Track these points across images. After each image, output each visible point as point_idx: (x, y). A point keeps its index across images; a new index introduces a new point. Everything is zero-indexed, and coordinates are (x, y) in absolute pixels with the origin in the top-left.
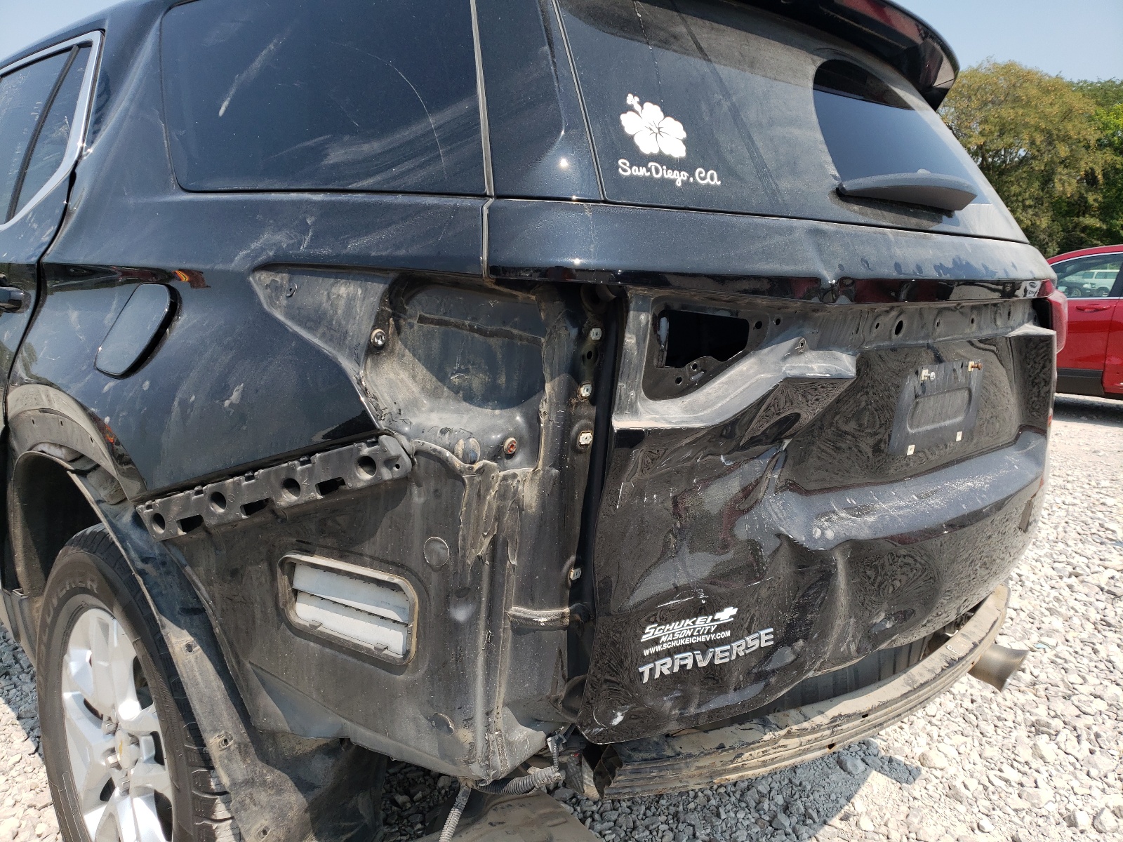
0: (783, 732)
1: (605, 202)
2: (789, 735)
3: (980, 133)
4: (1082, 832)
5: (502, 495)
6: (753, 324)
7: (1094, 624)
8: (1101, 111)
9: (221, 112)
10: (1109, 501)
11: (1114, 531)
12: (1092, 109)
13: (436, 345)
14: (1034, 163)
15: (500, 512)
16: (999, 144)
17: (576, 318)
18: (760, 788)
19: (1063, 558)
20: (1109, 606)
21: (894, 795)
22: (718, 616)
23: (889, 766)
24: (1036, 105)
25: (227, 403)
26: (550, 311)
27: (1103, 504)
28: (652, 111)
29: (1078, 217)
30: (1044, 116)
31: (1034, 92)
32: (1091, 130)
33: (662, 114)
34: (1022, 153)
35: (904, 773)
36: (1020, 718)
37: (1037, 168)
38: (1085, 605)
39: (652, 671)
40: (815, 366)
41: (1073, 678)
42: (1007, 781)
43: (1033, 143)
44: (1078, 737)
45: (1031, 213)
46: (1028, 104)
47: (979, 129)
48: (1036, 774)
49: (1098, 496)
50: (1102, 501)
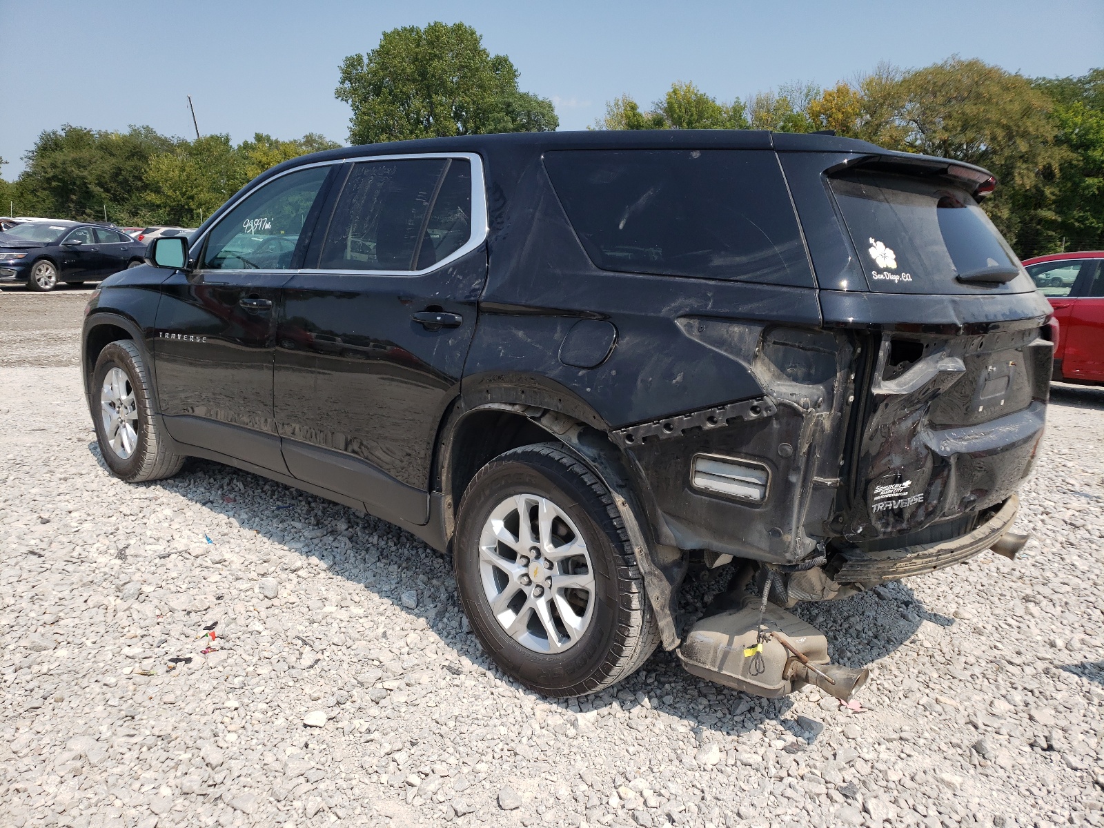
0: (915, 555)
1: (869, 292)
2: (918, 557)
3: (943, 128)
4: (1059, 650)
5: (816, 424)
6: (925, 346)
7: (1061, 543)
8: (1061, 108)
9: (621, 226)
10: (1070, 464)
11: (1072, 485)
12: (1050, 107)
13: (780, 354)
14: (996, 159)
15: (815, 432)
16: (962, 139)
17: (852, 343)
18: (857, 627)
19: (1036, 502)
20: (1071, 533)
21: (941, 632)
22: (904, 484)
23: (935, 618)
24: (997, 103)
25: (674, 381)
26: (840, 340)
27: (1064, 466)
28: (880, 245)
29: (1035, 209)
30: (1005, 113)
31: (995, 89)
32: (1049, 128)
33: (884, 247)
34: (983, 148)
35: (944, 622)
36: (1015, 594)
37: (997, 163)
38: (1054, 532)
39: (877, 507)
40: (950, 365)
41: (1048, 574)
42: (1010, 625)
43: (994, 138)
44: (1054, 605)
45: (992, 205)
46: (989, 100)
47: (943, 123)
48: (1028, 622)
49: (1060, 460)
50: (1063, 463)
